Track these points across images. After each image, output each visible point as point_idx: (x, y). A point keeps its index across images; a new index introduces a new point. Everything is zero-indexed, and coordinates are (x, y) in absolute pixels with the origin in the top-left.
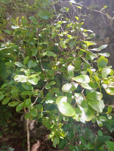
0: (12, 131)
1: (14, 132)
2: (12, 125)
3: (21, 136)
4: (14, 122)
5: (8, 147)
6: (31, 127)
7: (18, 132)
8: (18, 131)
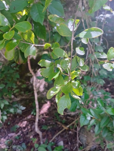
0: (23, 92)
1: (25, 93)
2: (22, 87)
3: (31, 96)
4: (24, 84)
5: (18, 105)
6: (41, 89)
7: (29, 94)
8: (29, 92)
